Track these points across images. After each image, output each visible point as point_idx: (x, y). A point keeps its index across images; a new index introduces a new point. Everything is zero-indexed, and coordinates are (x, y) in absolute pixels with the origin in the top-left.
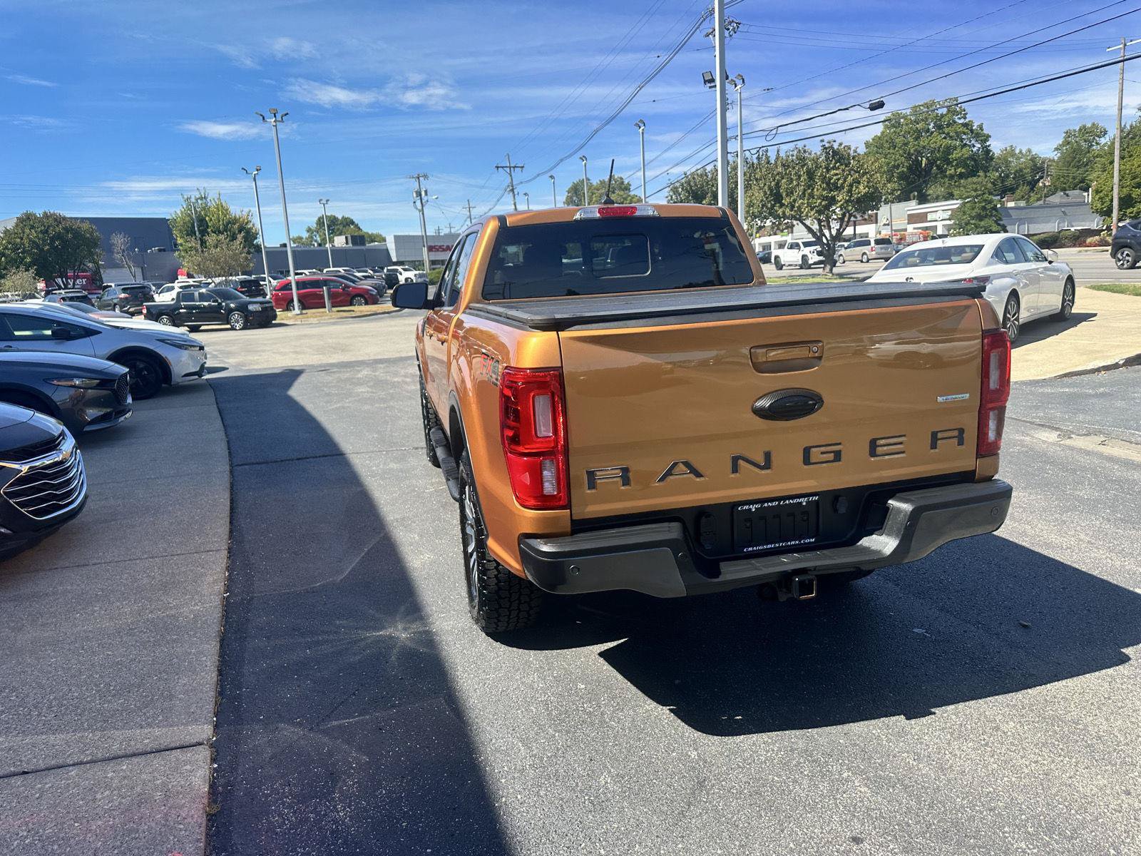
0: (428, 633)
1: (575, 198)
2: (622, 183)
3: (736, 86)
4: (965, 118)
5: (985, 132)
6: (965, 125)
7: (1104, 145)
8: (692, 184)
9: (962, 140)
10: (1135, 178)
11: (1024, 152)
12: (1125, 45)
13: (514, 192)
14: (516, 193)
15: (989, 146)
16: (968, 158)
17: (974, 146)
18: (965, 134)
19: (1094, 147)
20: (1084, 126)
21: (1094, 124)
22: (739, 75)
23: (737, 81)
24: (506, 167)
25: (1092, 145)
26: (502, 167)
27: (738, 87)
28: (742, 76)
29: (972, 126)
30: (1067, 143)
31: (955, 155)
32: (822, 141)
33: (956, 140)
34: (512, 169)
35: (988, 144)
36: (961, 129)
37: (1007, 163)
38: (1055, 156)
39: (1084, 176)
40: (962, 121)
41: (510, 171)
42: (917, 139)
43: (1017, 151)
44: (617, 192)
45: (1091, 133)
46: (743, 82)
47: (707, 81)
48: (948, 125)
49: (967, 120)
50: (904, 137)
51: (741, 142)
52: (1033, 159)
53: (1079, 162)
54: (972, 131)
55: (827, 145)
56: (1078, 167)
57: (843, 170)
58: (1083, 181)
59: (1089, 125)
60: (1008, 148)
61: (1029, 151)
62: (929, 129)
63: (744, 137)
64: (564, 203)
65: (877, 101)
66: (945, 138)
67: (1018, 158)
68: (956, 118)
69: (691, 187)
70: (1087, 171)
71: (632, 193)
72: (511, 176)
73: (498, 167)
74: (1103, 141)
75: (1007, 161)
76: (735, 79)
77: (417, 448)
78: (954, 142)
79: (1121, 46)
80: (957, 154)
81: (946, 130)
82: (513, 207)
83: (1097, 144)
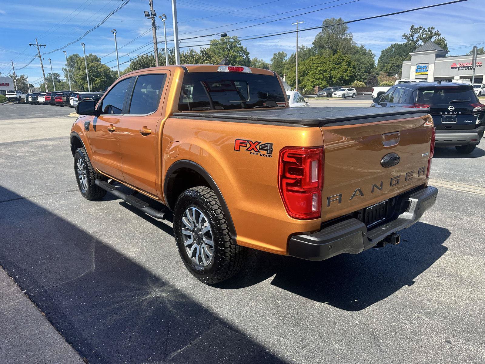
0: (176, 291)
1: (71, 63)
2: (97, 58)
3: (162, 19)
4: (240, 45)
5: (248, 51)
6: (240, 48)
7: (286, 60)
8: (142, 61)
9: (240, 53)
10: (300, 73)
11: (260, 61)
12: (298, 23)
13: (41, 58)
14: (42, 58)
15: (249, 57)
16: (242, 61)
17: (244, 56)
18: (240, 51)
19: (283, 61)
20: (280, 52)
21: (283, 52)
22: (164, 14)
23: (163, 17)
24: (36, 45)
25: (282, 60)
26: (33, 45)
27: (163, 20)
28: (165, 15)
29: (243, 48)
30: (274, 58)
31: (237, 59)
32: (201, 48)
33: (237, 53)
34: (39, 46)
35: (249, 56)
36: (239, 49)
37: (255, 64)
38: (271, 63)
39: (281, 71)
40: (239, 46)
41: (38, 47)
42: (223, 51)
43: (258, 60)
44: (94, 62)
45: (282, 55)
46: (166, 18)
47: (147, 15)
48: (235, 47)
49: (241, 46)
50: (218, 50)
51: (166, 44)
52: (263, 64)
53: (279, 66)
54: (243, 50)
55: (203, 50)
56: (279, 68)
57: (210, 61)
58: (281, 73)
59: (281, 52)
60: (255, 59)
61: (262, 60)
62: (227, 48)
63: (167, 42)
64: (66, 65)
65: (224, 33)
66: (233, 52)
67: (258, 63)
68: (237, 44)
69: (142, 63)
70: (282, 69)
71: (102, 63)
72: (39, 49)
73: (31, 45)
74: (286, 58)
75: (255, 63)
76: (162, 16)
77: (69, 191)
78: (237, 54)
79: (297, 23)
80: (238, 59)
81: (234, 49)
82: (41, 65)
83: (284, 59)
